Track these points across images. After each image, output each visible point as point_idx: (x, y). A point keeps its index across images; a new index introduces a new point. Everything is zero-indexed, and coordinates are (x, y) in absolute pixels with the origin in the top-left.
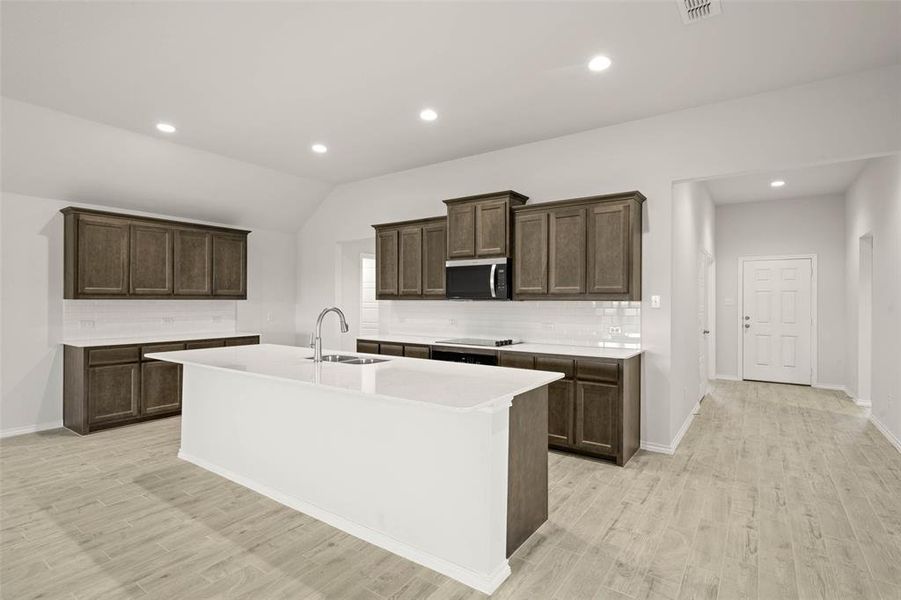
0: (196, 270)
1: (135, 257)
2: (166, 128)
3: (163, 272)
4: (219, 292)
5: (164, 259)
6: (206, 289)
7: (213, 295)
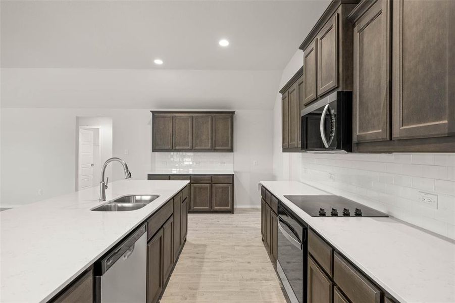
0: (204, 136)
1: (176, 132)
2: (158, 62)
3: (188, 138)
4: (217, 148)
5: (189, 131)
6: (209, 147)
7: (213, 149)
